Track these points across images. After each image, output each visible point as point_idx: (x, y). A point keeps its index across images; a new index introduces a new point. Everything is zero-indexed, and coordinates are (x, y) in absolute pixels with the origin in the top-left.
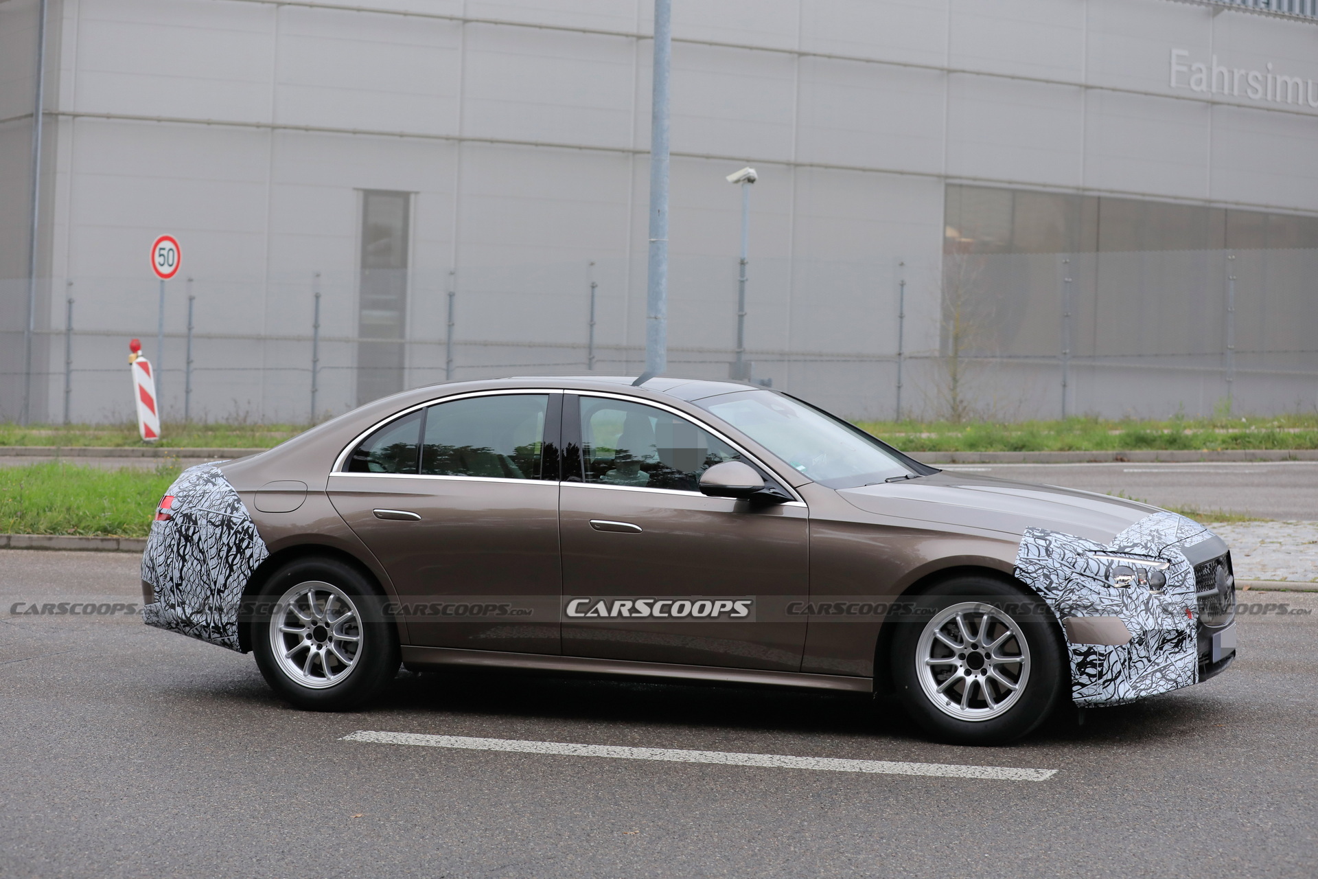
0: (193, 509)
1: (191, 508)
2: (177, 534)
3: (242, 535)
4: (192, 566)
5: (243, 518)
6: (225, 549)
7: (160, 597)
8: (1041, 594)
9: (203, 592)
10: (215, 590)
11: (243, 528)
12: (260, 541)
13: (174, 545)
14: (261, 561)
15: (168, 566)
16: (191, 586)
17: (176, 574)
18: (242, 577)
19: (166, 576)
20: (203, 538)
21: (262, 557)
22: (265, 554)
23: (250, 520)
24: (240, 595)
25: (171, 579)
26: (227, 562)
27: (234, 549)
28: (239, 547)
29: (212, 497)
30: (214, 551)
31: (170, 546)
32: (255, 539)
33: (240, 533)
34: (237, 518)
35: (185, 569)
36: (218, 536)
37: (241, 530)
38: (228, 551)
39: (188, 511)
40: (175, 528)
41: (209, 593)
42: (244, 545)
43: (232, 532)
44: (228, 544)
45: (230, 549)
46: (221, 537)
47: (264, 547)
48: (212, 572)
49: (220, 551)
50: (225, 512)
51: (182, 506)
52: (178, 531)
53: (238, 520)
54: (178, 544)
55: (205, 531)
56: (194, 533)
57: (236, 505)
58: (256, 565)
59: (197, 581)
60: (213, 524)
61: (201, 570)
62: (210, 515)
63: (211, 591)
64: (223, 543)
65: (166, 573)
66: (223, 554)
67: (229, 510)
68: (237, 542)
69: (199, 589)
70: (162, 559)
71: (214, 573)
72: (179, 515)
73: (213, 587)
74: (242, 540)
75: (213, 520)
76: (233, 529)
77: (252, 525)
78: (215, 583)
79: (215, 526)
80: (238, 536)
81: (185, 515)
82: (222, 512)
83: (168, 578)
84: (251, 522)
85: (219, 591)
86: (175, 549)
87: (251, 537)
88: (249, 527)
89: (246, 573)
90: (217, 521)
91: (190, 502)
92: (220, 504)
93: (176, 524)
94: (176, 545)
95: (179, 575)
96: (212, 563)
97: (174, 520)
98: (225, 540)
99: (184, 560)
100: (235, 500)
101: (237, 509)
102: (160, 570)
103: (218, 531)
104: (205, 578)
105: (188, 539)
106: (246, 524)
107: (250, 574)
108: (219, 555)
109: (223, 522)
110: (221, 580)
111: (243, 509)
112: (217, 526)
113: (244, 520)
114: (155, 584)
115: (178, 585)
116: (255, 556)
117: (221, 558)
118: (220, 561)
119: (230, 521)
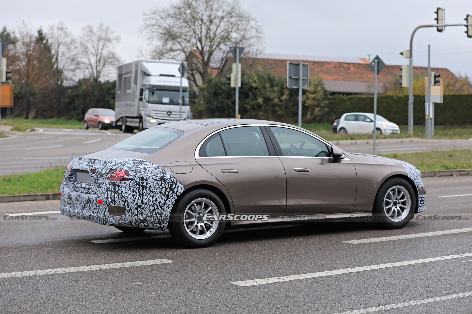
0: (143, 175)
1: (142, 174)
2: (138, 186)
3: (172, 183)
4: (147, 198)
5: (170, 177)
6: (164, 189)
7: (129, 212)
8: (414, 181)
9: (153, 207)
10: (159, 206)
11: (171, 180)
12: (180, 185)
13: (136, 190)
14: (181, 193)
15: (135, 199)
16: (147, 206)
17: (139, 202)
18: (173, 200)
19: (134, 203)
20: (152, 186)
21: (182, 191)
22: (183, 190)
23: (173, 177)
24: (172, 207)
25: (137, 204)
26: (165, 194)
27: (169, 189)
28: (171, 189)
29: (150, 169)
30: (158, 191)
31: (134, 190)
32: (178, 184)
33: (171, 183)
34: (167, 177)
35: (144, 199)
36: (160, 185)
37: (170, 182)
38: (166, 190)
39: (141, 176)
40: (136, 183)
41: (156, 208)
42: (173, 187)
43: (166, 183)
44: (165, 187)
45: (166, 189)
46: (161, 185)
47: (183, 187)
48: (158, 199)
49: (161, 190)
50: (160, 175)
51: (136, 174)
52: (138, 184)
53: (168, 178)
54: (139, 190)
55: (152, 183)
56: (147, 184)
57: (164, 172)
58: (179, 195)
59: (150, 204)
60: (156, 180)
61: (152, 199)
62: (153, 177)
63: (157, 207)
64: (163, 187)
65: (134, 202)
66: (163, 191)
67: (162, 175)
68: (170, 186)
69: (151, 207)
70: (130, 196)
71: (159, 200)
72: (136, 178)
73: (158, 205)
74: (172, 185)
75: (156, 179)
76: (166, 181)
77: (175, 179)
78: (160, 204)
79: (157, 181)
80: (170, 184)
81: (140, 178)
82: (159, 175)
83: (135, 204)
84: (174, 178)
85: (161, 207)
86: (137, 191)
87: (176, 184)
88: (174, 180)
89: (175, 198)
90: (158, 178)
91: (140, 172)
92: (156, 172)
93: (136, 182)
94: (137, 190)
95: (141, 202)
96: (157, 196)
97: (134, 180)
98: (163, 185)
99: (142, 195)
100: (162, 170)
101: (165, 173)
102: (129, 201)
103: (159, 183)
104: (154, 202)
105: (143, 187)
106: (172, 179)
107: (177, 198)
108: (161, 192)
109: (161, 179)
110: (163, 202)
111: (168, 173)
112: (159, 181)
113: (171, 178)
114: (127, 207)
115: (140, 206)
116: (179, 191)
117: (162, 193)
118: (162, 194)
119: (164, 178)
